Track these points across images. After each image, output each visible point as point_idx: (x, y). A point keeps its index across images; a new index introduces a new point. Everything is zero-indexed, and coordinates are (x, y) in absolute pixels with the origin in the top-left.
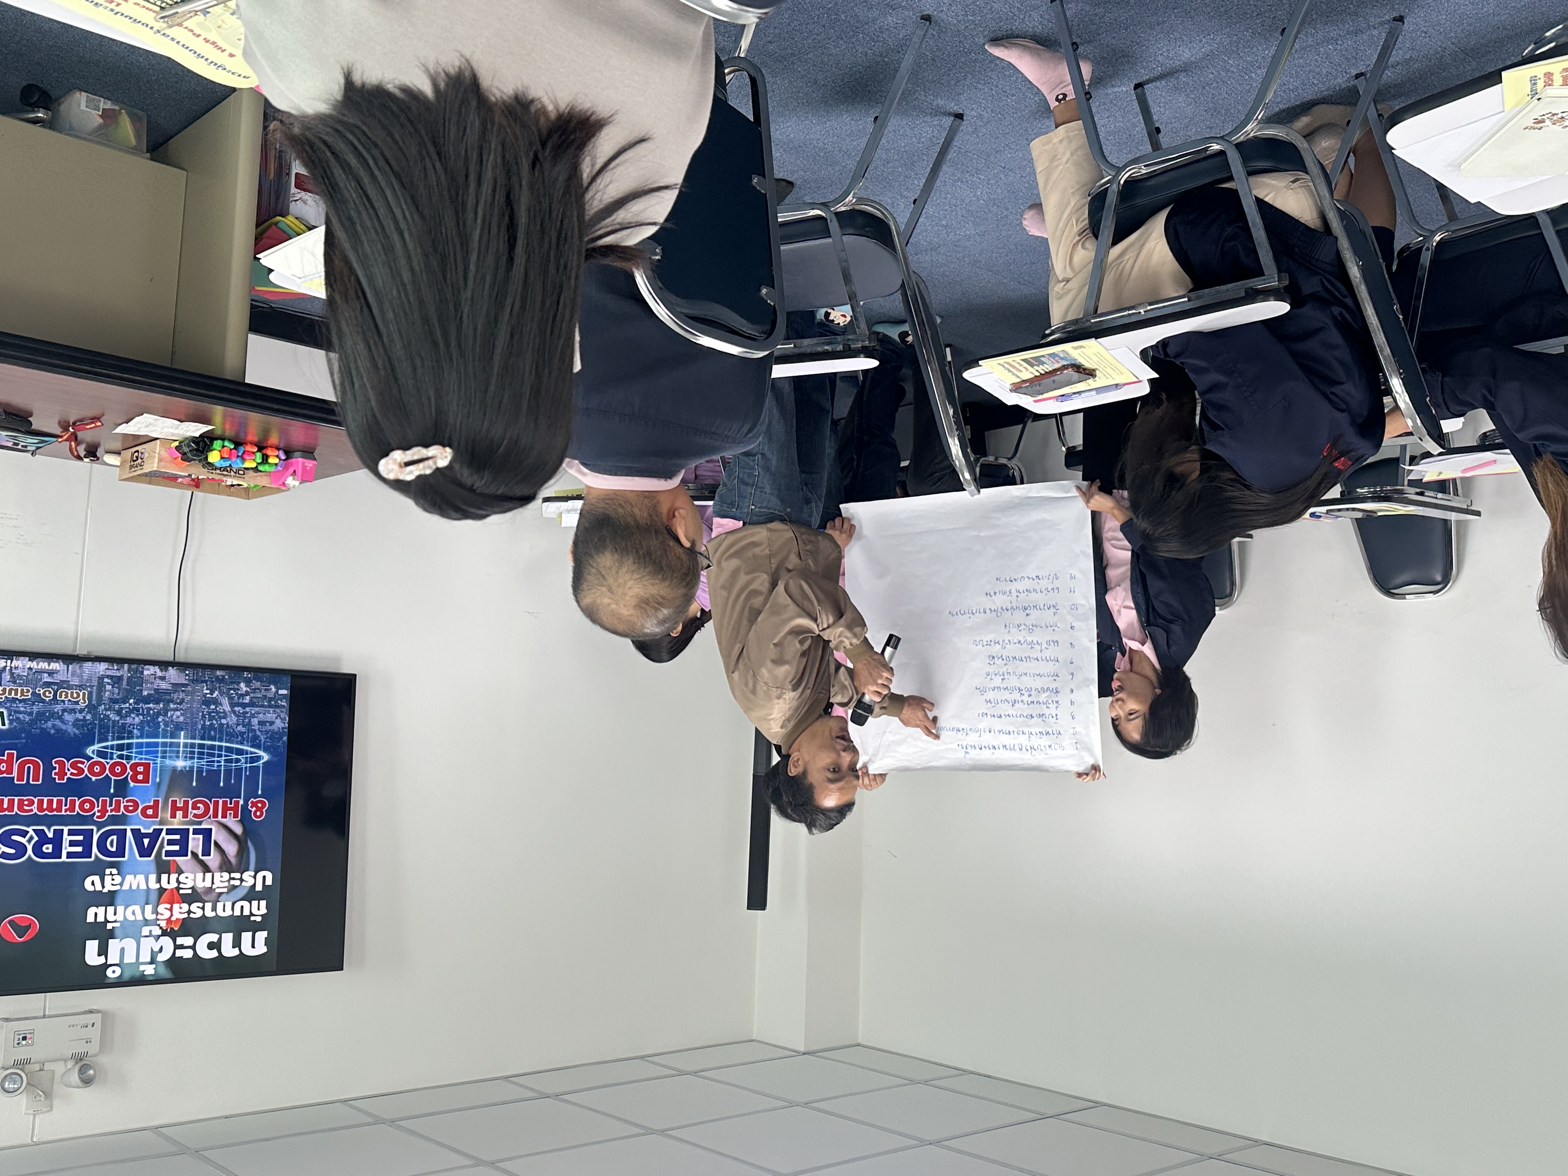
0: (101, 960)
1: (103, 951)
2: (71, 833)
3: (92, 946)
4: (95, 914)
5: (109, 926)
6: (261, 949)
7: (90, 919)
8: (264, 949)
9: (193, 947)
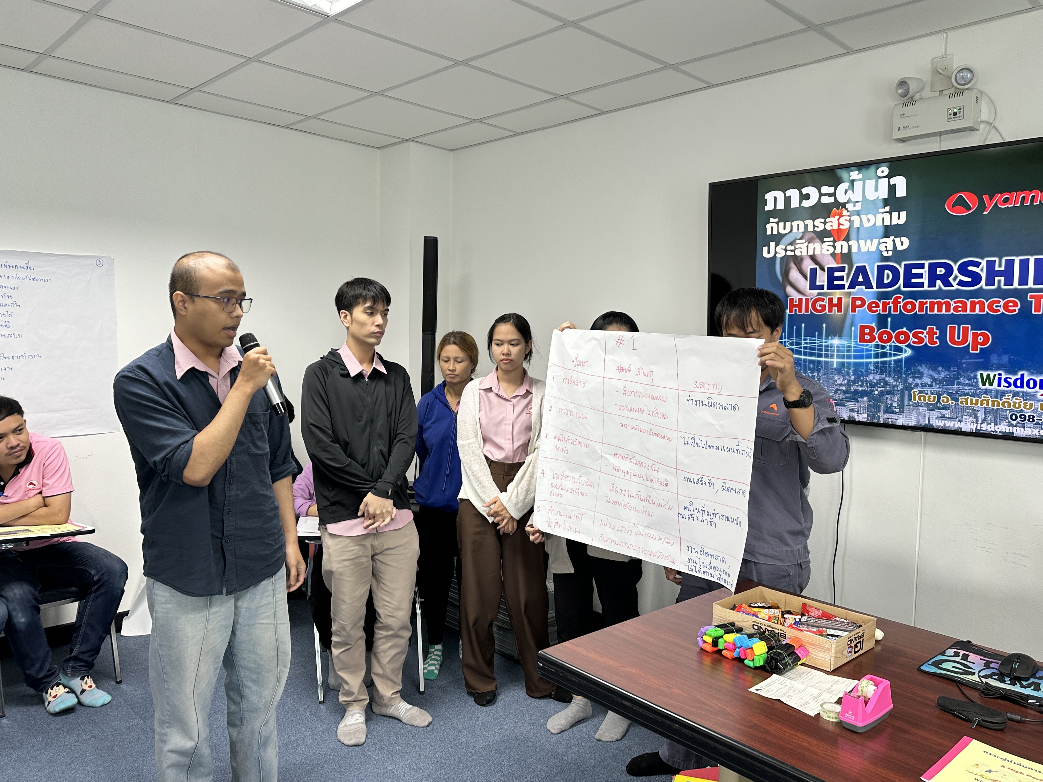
0: (893, 181)
1: (892, 188)
2: (922, 285)
3: (901, 192)
4: (899, 219)
5: (887, 209)
6: (769, 197)
7: (903, 214)
8: (767, 196)
9: (821, 195)
